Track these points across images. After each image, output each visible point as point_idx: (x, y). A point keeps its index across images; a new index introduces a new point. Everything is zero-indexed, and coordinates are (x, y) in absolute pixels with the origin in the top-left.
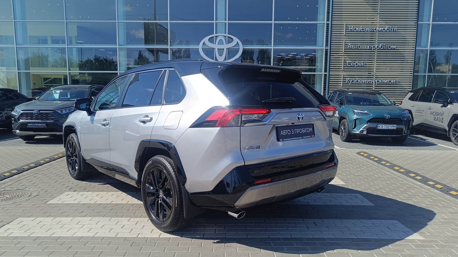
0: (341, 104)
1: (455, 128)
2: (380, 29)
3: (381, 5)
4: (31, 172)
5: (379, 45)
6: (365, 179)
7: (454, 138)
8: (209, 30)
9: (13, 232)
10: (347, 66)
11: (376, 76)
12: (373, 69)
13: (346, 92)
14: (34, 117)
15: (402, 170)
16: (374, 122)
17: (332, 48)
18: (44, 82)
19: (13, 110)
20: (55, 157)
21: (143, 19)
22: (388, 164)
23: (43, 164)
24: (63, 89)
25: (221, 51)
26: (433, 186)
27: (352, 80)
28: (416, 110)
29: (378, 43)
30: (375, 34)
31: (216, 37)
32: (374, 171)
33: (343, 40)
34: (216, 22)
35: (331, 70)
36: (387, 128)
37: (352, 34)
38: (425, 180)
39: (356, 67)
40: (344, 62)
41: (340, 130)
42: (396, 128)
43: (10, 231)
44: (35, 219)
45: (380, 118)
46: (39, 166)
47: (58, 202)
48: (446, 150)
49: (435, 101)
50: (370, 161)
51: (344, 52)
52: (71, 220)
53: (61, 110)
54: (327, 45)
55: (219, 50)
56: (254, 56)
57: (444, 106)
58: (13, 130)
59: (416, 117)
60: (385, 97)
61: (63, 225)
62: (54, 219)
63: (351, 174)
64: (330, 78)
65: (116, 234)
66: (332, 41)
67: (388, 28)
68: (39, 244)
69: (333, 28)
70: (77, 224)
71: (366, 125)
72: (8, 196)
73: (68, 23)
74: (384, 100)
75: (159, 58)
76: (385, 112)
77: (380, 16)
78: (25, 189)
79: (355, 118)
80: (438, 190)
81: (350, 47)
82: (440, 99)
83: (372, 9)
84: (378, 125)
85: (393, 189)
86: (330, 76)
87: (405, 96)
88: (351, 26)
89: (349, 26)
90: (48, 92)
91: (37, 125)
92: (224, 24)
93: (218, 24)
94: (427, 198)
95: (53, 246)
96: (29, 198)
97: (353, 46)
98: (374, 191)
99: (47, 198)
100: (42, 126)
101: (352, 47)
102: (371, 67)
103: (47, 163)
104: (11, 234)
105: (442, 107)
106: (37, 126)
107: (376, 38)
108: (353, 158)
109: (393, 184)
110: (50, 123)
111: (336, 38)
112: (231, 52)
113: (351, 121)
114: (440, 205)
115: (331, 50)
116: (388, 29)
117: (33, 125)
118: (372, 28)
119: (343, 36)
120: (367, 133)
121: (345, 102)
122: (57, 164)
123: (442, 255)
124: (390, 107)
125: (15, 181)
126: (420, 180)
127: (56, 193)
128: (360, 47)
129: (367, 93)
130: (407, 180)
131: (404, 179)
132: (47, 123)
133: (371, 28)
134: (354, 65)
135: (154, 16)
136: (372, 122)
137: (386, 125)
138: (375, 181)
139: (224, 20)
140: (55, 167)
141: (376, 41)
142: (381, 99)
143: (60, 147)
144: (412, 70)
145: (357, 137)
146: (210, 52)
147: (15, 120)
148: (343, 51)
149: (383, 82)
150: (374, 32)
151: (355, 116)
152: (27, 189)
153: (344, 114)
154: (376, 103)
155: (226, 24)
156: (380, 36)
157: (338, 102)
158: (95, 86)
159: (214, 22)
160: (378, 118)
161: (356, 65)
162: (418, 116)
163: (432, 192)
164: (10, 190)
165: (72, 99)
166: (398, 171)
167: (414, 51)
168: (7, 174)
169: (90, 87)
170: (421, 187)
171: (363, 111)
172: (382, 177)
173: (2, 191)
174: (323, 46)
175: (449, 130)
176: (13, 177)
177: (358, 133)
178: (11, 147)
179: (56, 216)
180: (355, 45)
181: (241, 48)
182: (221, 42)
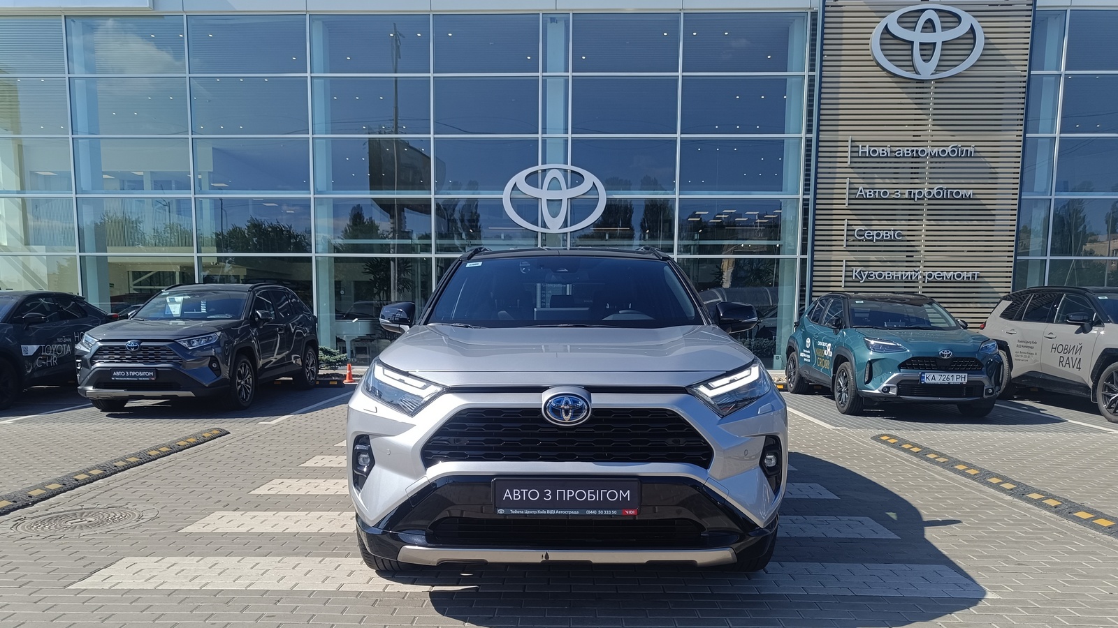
0: (838, 325)
1: (1107, 382)
2: (934, 152)
3: (936, 93)
4: (133, 474)
5: (933, 189)
7: (1106, 404)
8: (526, 155)
9: (120, 581)
10: (854, 239)
11: (925, 261)
12: (917, 246)
13: (851, 298)
14: (127, 357)
15: (972, 472)
16: (916, 366)
17: (818, 196)
18: (133, 281)
19: (78, 341)
20: (180, 443)
21: (367, 131)
22: (941, 460)
23: (156, 459)
24: (192, 293)
25: (554, 204)
26: (1038, 503)
27: (866, 273)
28: (1019, 341)
29: (929, 184)
30: (923, 162)
31: (544, 171)
32: (908, 473)
33: (846, 178)
34: (544, 136)
35: (816, 248)
36: (946, 382)
37: (866, 162)
38: (1021, 491)
39: (877, 240)
40: (847, 230)
41: (837, 388)
42: (966, 381)
43: (113, 581)
44: (161, 560)
45: (929, 358)
46: (147, 462)
47: (204, 530)
48: (1085, 432)
49: (1061, 319)
50: (900, 453)
51: (847, 205)
52: (238, 562)
53: (189, 341)
54: (806, 190)
55: (549, 202)
56: (632, 219)
57: (1084, 330)
58: (79, 386)
59: (1017, 358)
60: (946, 311)
61: (223, 570)
62: (201, 559)
64: (815, 268)
65: (337, 585)
66: (819, 181)
67: (952, 147)
68: (180, 602)
69: (820, 149)
70: (252, 568)
71: (895, 375)
72: (92, 519)
73: (198, 140)
74: (943, 320)
75: (405, 222)
76: (941, 344)
77: (934, 120)
78: (125, 507)
79: (870, 359)
80: (1050, 511)
81: (863, 193)
82: (1073, 315)
83: (916, 104)
84: (924, 373)
85: (947, 509)
86: (815, 264)
87: (990, 310)
88: (864, 144)
89: (860, 144)
90: (155, 300)
91: (134, 373)
92: (562, 140)
93: (548, 140)
94: (1020, 525)
95: (211, 605)
96: (138, 523)
97: (870, 192)
99: (179, 522)
100: (145, 376)
101: (866, 194)
102: (914, 241)
103: (164, 456)
104: (117, 584)
105: (1077, 332)
106: (135, 376)
107: (924, 173)
108: (863, 447)
109: (948, 499)
110: (165, 370)
111: (830, 173)
112: (579, 208)
113: (859, 366)
115: (818, 201)
116: (955, 151)
117: (126, 374)
118: (915, 149)
119: (846, 168)
120: (899, 393)
121: (848, 323)
123: (1032, 625)
124: (955, 332)
125: (100, 492)
126: (1011, 491)
127: (196, 514)
128: (885, 193)
129: (902, 301)
130: (980, 491)
131: (974, 489)
132: (155, 370)
133: (913, 148)
134: (873, 236)
135: (393, 124)
136: (909, 366)
137: (943, 374)
138: (907, 492)
139: (562, 131)
140: (183, 464)
141: (924, 178)
142: (931, 313)
143: (186, 425)
144: (1013, 249)
145: (876, 404)
146: (528, 208)
147: (84, 364)
148: (844, 204)
149: (943, 277)
150: (919, 157)
151: (871, 353)
152: (129, 506)
153: (843, 350)
154: (922, 324)
155: (566, 140)
156: (934, 168)
157: (831, 322)
158: (263, 287)
159: (539, 136)
160: (924, 357)
161: (877, 236)
162: (1022, 356)
163: (1035, 515)
164: (93, 508)
165: (212, 315)
166: (963, 473)
167: (1016, 202)
168: (81, 477)
169: (253, 288)
170: (1011, 504)
171: (890, 342)
172: (924, 486)
173: (75, 510)
174: (797, 193)
175: (1095, 387)
176: (94, 483)
177: (878, 392)
178: (76, 426)
179: (204, 555)
180: (873, 189)
181: (603, 198)
182: (555, 185)
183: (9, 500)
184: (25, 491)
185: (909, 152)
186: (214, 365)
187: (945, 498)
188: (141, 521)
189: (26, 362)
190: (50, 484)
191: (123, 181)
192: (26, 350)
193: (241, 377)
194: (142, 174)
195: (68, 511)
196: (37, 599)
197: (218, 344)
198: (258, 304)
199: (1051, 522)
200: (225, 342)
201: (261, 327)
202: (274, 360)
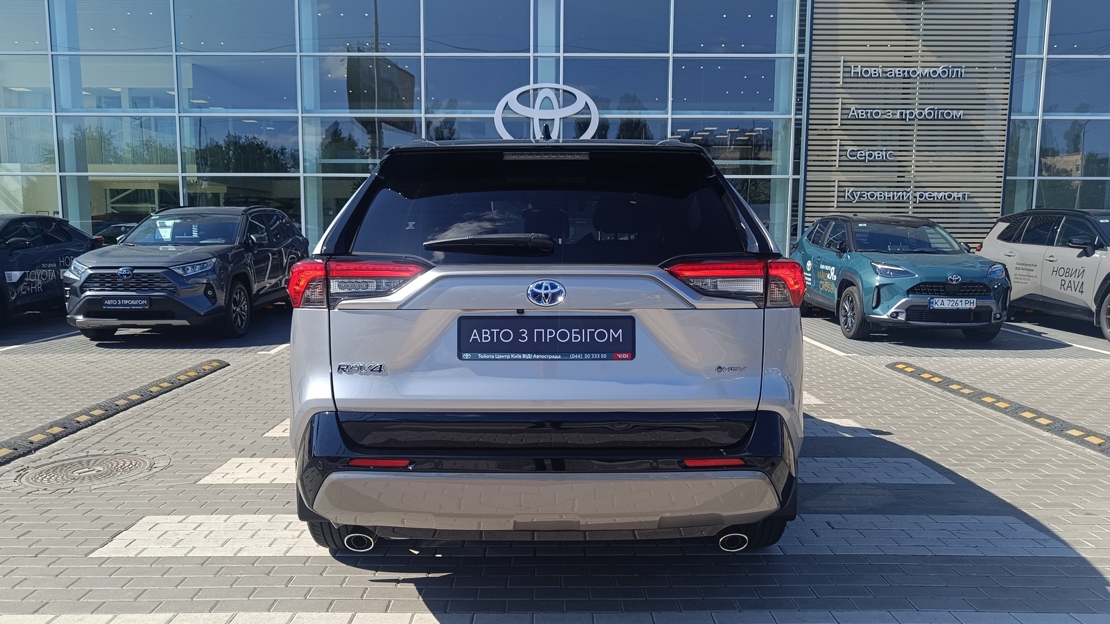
0: (843, 250)
2: (925, 73)
3: (925, 14)
4: (136, 414)
5: (924, 109)
6: (920, 424)
8: (518, 74)
9: (146, 547)
10: (847, 159)
11: (915, 182)
12: (908, 166)
13: (853, 221)
14: (119, 285)
15: (1002, 405)
16: (924, 292)
17: (811, 117)
18: (112, 198)
19: (67, 267)
20: (180, 377)
22: (966, 391)
23: (158, 396)
24: (181, 216)
25: (546, 123)
26: (1080, 440)
27: (859, 193)
28: (1018, 264)
29: (920, 104)
30: (913, 83)
31: (535, 90)
32: (937, 406)
33: (838, 98)
34: (536, 54)
35: (809, 168)
36: (955, 307)
37: (857, 83)
38: (1059, 427)
39: (869, 161)
40: (840, 151)
41: (842, 312)
42: (975, 306)
43: (137, 547)
44: (184, 519)
45: (937, 283)
46: (149, 399)
47: (225, 481)
48: (1094, 358)
49: (1062, 242)
50: (921, 383)
51: (839, 125)
52: (269, 521)
53: (183, 268)
54: (799, 110)
55: (542, 122)
57: (1086, 254)
58: (69, 314)
59: (1016, 280)
60: (951, 237)
61: (254, 531)
62: (228, 518)
63: (886, 414)
64: (808, 189)
66: (811, 101)
67: (943, 68)
68: (217, 573)
69: (813, 69)
70: (285, 529)
71: (904, 300)
72: (101, 469)
73: (182, 58)
74: (943, 241)
76: (949, 269)
77: (924, 41)
78: (135, 453)
79: (877, 284)
80: (1093, 449)
81: (855, 114)
82: (1076, 238)
83: (907, 25)
84: (933, 298)
85: (990, 448)
86: (808, 184)
87: (988, 230)
88: (856, 64)
89: (852, 65)
90: (142, 224)
91: (126, 302)
92: (554, 59)
93: (539, 59)
94: (1070, 466)
95: (251, 577)
96: (151, 473)
97: (862, 112)
98: (946, 451)
99: (194, 471)
100: (138, 305)
101: (858, 114)
102: (904, 161)
103: (165, 392)
104: (143, 551)
105: (1080, 256)
106: (127, 305)
107: (915, 94)
108: (881, 376)
109: (987, 436)
110: (159, 299)
111: (820, 93)
113: (867, 291)
114: (1105, 482)
115: (811, 122)
116: (945, 72)
117: (118, 302)
118: (906, 69)
119: (838, 88)
120: (908, 318)
121: (852, 246)
122: (190, 394)
124: (960, 256)
125: (105, 435)
126: (1048, 427)
127: (212, 461)
128: (877, 114)
129: (898, 223)
130: (1018, 428)
131: (1010, 425)
132: (150, 299)
133: (904, 69)
134: (865, 156)
135: (373, 41)
136: (918, 291)
137: (951, 299)
138: (943, 429)
139: (554, 49)
140: (187, 401)
141: (915, 99)
142: (936, 238)
143: (182, 356)
144: (1002, 169)
145: (883, 329)
147: (72, 292)
148: (837, 124)
149: (934, 197)
150: (910, 78)
151: (878, 278)
152: (138, 451)
153: (849, 274)
154: (922, 247)
155: (558, 60)
156: (924, 88)
157: (833, 245)
158: (256, 209)
159: (531, 54)
160: (933, 283)
161: (869, 156)
162: (1021, 279)
163: (1079, 453)
164: (100, 455)
165: (205, 240)
166: (991, 406)
167: (1006, 123)
168: (83, 418)
169: (246, 211)
170: (1051, 441)
171: (898, 266)
172: (958, 421)
173: (81, 457)
174: (789, 113)
175: (1098, 311)
176: (97, 424)
177: (887, 317)
178: (66, 357)
179: (231, 512)
180: (865, 109)
181: (595, 117)
182: (547, 103)
183: (9, 447)
184: (24, 437)
185: (900, 72)
186: (210, 293)
187: (983, 435)
188: (154, 470)
189: (10, 287)
190: (51, 427)
191: (100, 97)
192: (10, 277)
193: (237, 304)
194: (119, 90)
195: (73, 459)
196: (57, 572)
197: (213, 270)
198: (252, 229)
199: (1101, 463)
200: (220, 268)
201: (256, 252)
202: (268, 285)
